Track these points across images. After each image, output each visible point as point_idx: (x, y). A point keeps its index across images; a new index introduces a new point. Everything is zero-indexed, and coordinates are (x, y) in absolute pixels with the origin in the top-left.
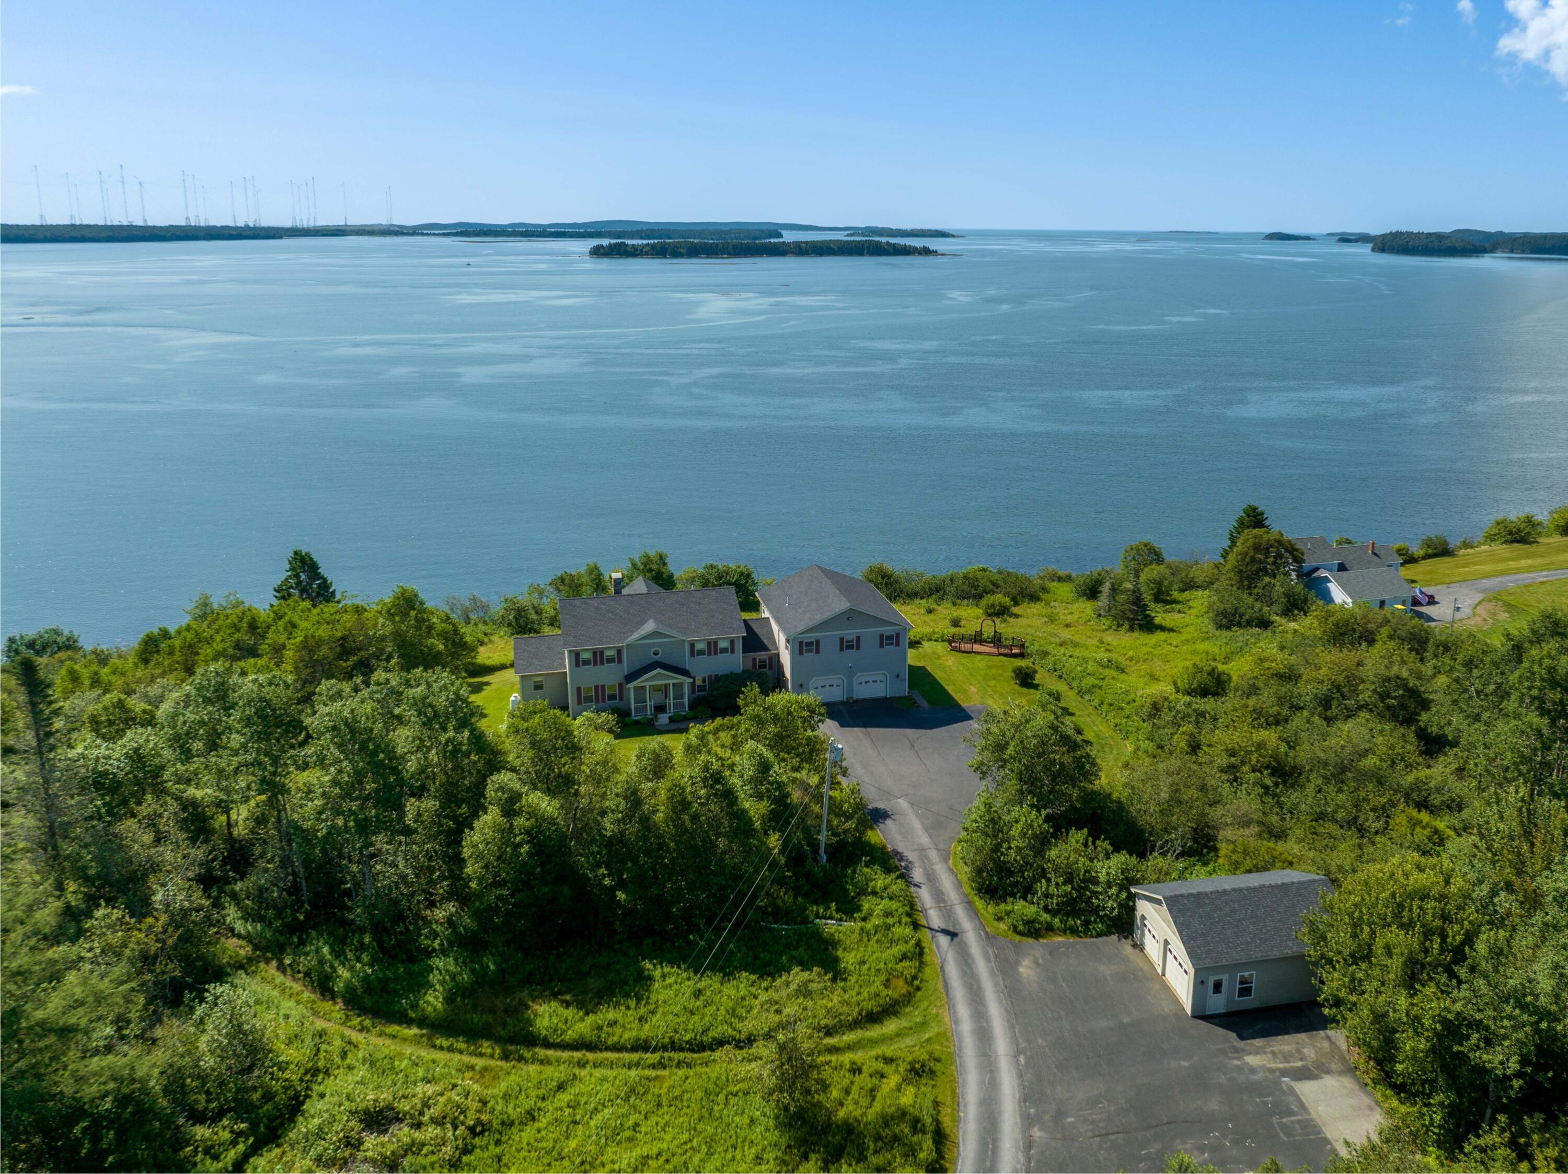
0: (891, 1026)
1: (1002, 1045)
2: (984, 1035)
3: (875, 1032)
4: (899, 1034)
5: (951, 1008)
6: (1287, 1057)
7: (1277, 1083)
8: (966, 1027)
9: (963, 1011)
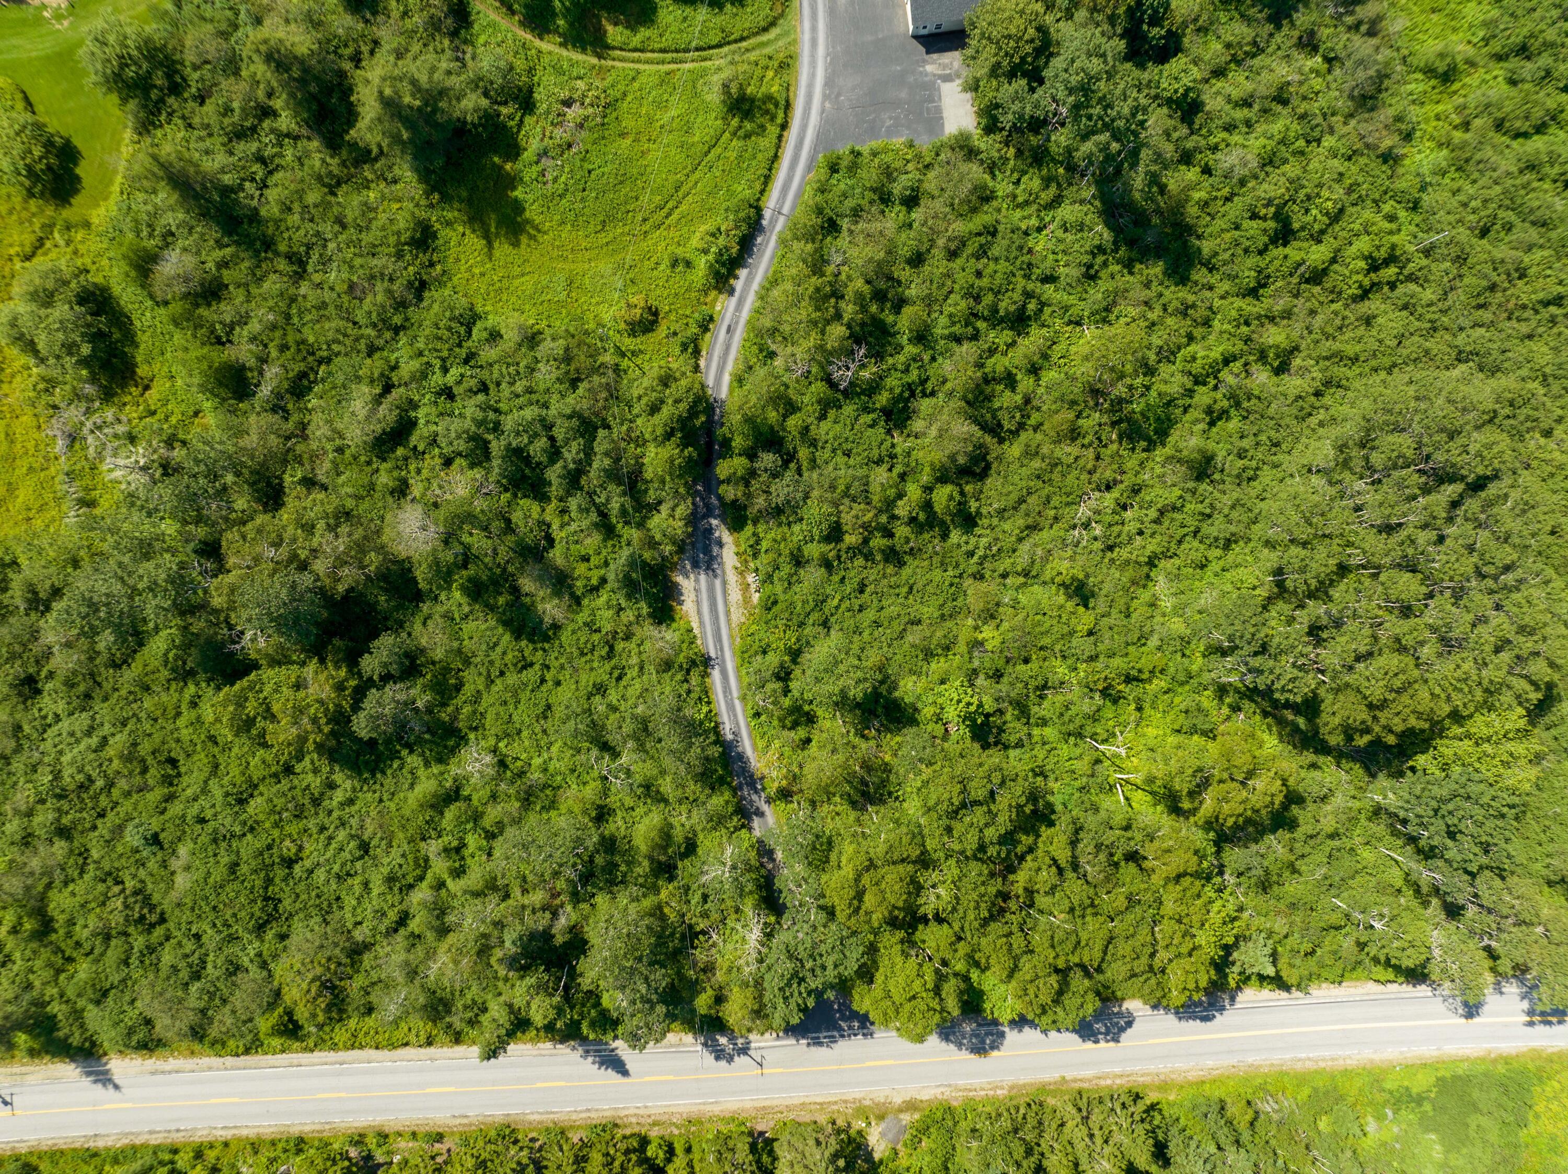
0: (773, 33)
1: (821, 50)
2: (814, 42)
3: (764, 38)
4: (777, 39)
5: (801, 22)
6: (945, 67)
7: (934, 83)
8: (807, 37)
9: (807, 24)
